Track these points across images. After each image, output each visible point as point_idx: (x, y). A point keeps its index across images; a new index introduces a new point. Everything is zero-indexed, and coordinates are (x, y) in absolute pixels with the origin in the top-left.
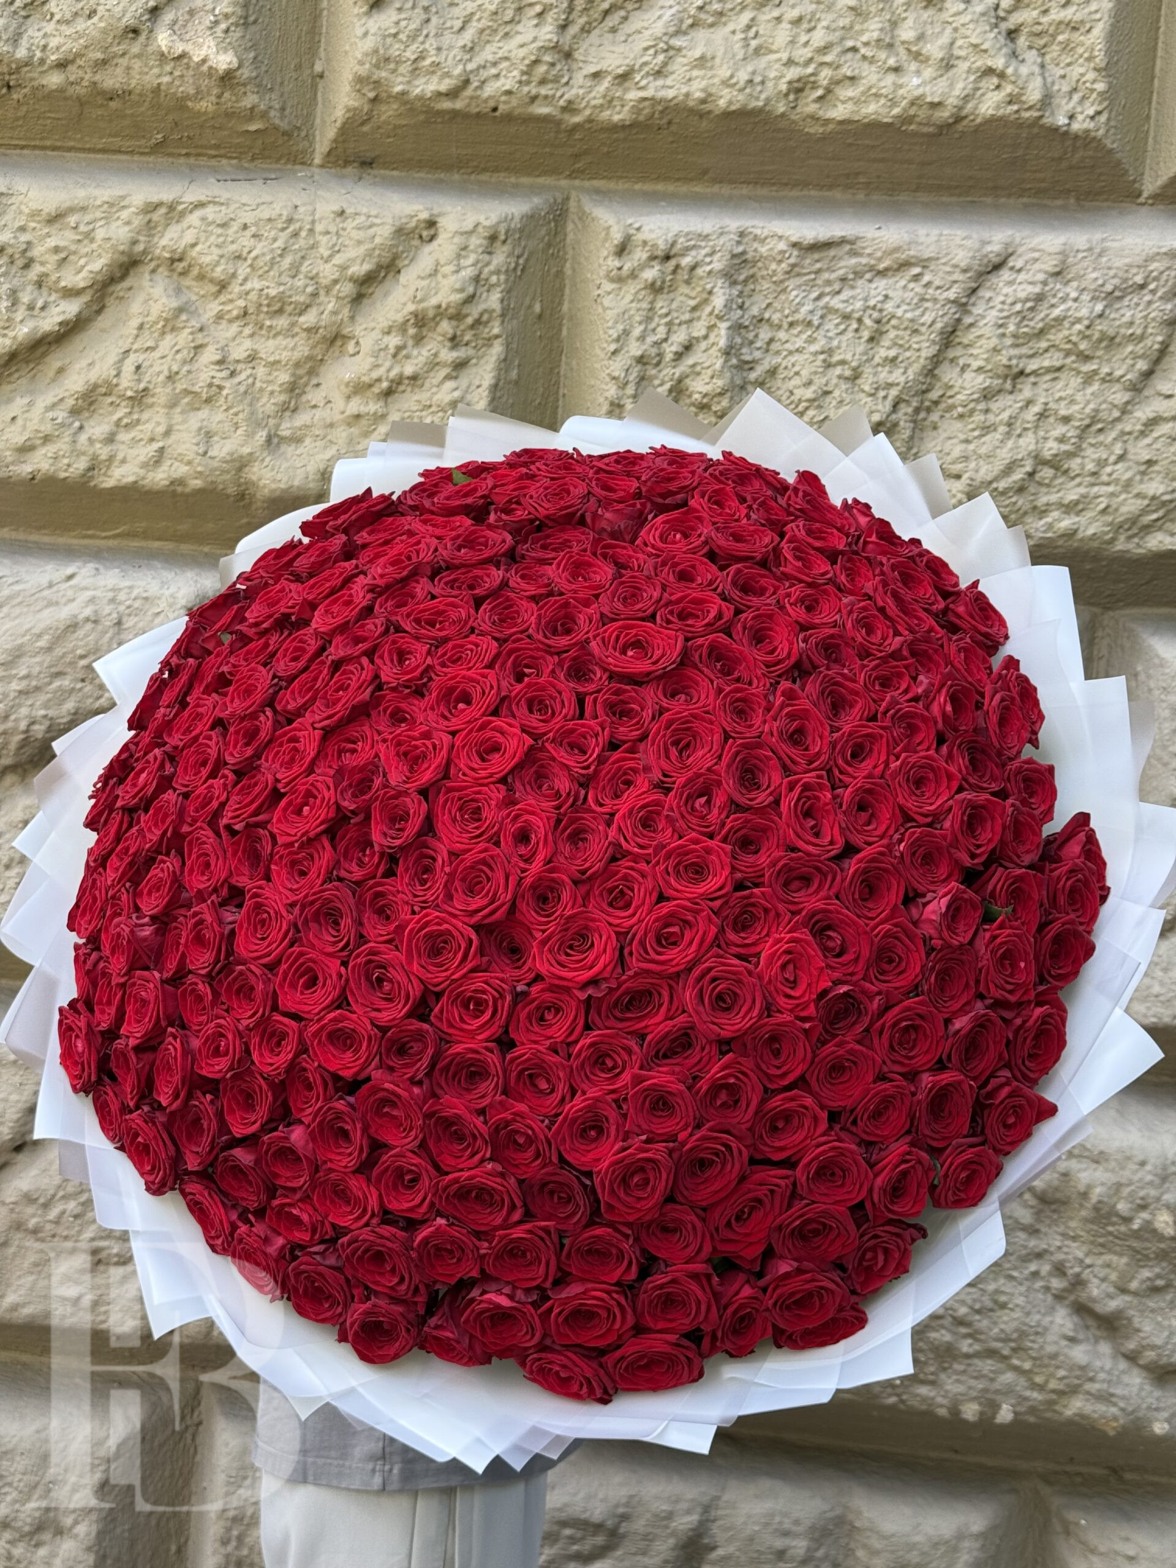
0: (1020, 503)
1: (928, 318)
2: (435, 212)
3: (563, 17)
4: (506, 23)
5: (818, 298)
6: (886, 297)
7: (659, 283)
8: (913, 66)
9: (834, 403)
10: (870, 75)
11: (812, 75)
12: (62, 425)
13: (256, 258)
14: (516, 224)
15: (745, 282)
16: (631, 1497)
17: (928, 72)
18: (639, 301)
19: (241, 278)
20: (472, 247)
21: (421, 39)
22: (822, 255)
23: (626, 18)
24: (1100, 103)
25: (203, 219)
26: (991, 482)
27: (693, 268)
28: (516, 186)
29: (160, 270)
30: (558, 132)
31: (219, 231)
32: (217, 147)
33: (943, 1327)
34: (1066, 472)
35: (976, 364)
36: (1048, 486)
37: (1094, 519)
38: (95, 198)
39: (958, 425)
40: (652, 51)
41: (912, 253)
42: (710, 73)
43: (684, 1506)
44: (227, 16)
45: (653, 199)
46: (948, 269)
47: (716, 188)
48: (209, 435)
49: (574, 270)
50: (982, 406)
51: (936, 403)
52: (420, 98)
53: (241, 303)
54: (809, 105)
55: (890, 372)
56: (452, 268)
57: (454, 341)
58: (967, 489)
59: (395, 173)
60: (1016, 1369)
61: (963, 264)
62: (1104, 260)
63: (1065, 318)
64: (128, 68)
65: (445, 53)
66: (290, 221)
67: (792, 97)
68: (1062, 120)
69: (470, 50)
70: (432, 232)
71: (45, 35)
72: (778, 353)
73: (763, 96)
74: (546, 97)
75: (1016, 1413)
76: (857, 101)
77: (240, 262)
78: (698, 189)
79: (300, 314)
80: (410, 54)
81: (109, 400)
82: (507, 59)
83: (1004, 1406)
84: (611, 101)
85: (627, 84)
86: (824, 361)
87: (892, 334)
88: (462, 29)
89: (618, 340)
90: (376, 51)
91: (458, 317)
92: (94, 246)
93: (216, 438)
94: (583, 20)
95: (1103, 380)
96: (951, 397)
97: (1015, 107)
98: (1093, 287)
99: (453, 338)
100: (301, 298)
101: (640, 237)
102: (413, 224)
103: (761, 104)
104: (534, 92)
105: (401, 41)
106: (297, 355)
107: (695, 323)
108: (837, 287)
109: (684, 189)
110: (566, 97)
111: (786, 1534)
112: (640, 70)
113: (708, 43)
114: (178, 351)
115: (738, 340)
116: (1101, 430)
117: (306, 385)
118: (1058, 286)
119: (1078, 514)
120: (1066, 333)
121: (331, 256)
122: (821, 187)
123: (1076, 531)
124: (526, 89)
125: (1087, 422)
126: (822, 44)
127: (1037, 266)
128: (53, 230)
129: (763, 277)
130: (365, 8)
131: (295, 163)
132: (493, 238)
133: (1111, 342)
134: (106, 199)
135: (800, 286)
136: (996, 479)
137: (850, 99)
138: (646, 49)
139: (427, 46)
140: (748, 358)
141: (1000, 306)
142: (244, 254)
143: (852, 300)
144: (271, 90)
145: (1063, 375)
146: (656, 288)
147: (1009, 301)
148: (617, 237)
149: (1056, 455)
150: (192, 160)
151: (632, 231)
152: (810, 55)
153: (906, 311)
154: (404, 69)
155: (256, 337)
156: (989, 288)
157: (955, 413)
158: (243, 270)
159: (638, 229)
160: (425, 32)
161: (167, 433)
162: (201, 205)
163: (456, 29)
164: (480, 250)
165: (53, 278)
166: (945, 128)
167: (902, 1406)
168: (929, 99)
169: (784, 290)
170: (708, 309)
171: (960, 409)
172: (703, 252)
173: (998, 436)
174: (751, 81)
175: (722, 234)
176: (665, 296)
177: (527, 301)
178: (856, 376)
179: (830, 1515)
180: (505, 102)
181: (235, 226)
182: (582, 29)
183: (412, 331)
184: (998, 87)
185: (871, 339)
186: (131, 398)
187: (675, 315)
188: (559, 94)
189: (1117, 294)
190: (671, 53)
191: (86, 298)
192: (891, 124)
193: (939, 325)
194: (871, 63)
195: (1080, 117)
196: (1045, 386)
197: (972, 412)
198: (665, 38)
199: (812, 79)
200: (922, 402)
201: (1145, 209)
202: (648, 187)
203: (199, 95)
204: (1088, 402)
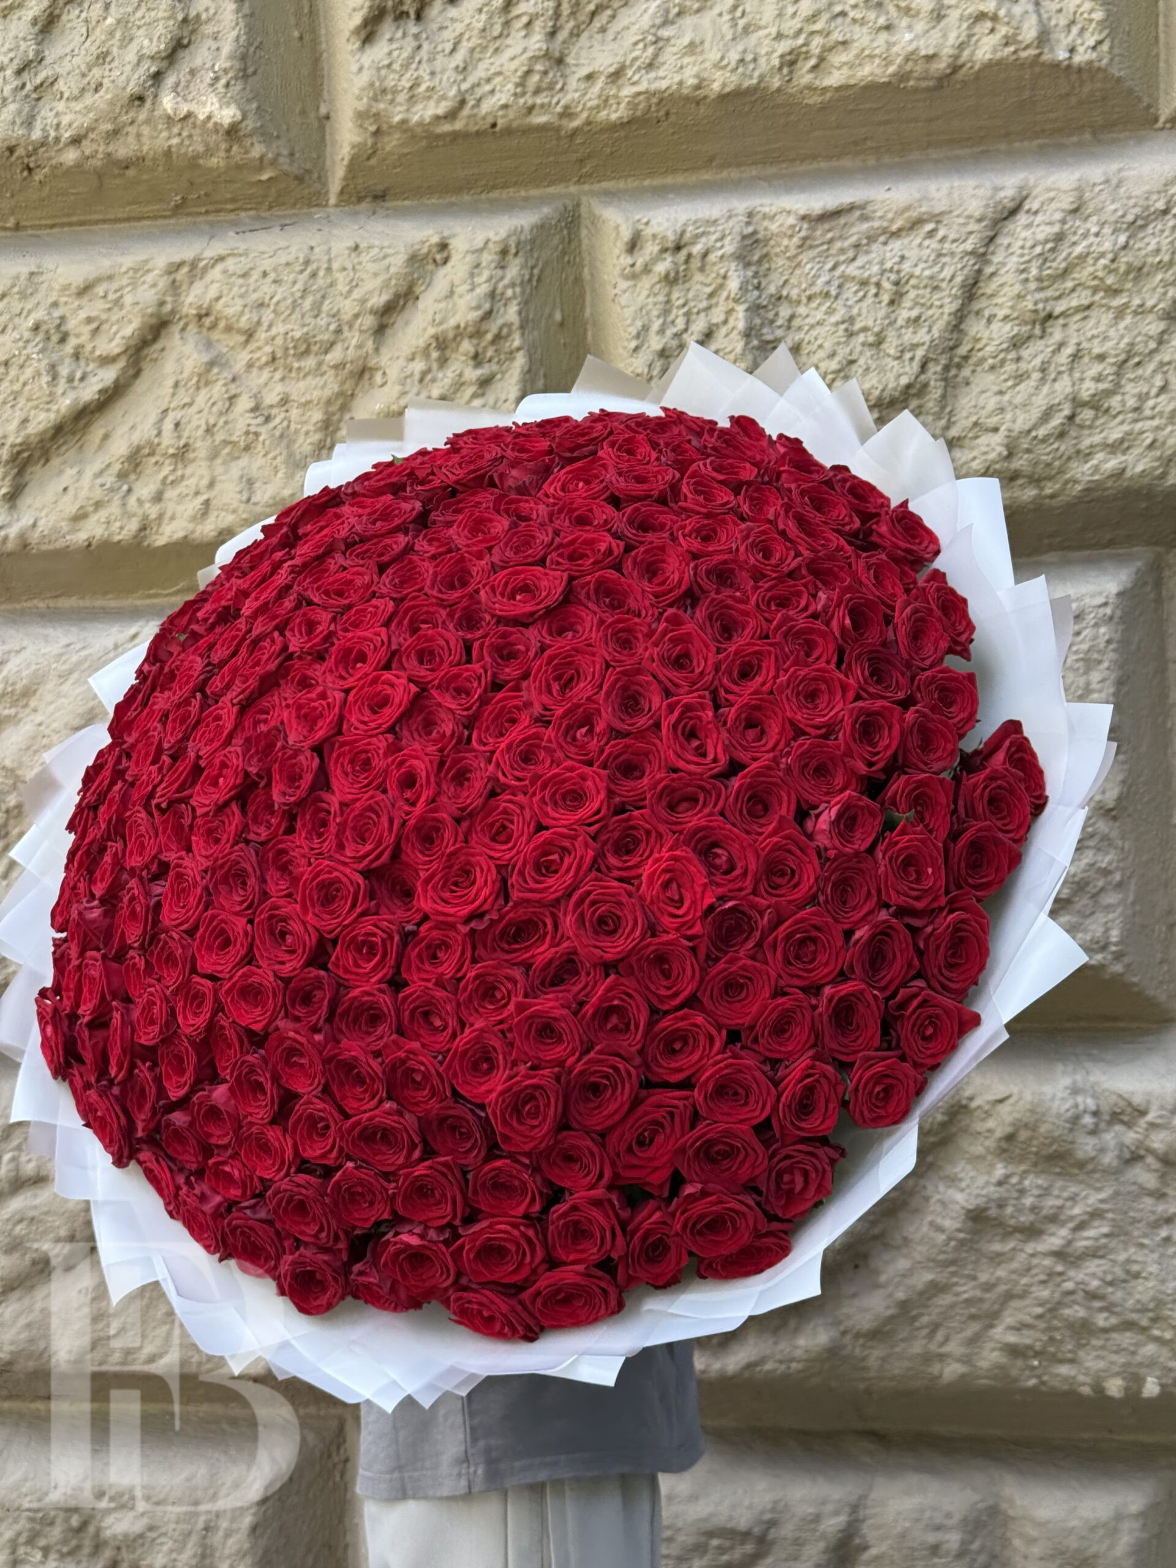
0: (1063, 448)
1: (947, 273)
2: (446, 233)
3: (550, 24)
4: (495, 38)
5: (834, 268)
6: (903, 257)
7: (672, 274)
8: (905, 22)
9: (860, 371)
10: (862, 37)
11: (804, 45)
12: (112, 490)
13: (278, 303)
14: (526, 236)
15: (760, 262)
16: (776, 1502)
17: (920, 26)
18: (655, 295)
19: (265, 325)
20: (484, 264)
21: (414, 66)
22: (833, 223)
23: (613, 17)
24: (1101, 32)
25: (225, 272)
26: (1029, 431)
27: (705, 254)
28: (526, 199)
29: (190, 327)
30: (559, 139)
31: (241, 281)
32: (233, 200)
33: (1075, 1302)
34: (1107, 410)
35: (1001, 313)
36: (1090, 427)
37: (1142, 456)
38: (121, 266)
39: (991, 377)
40: (641, 45)
41: (923, 209)
42: (700, 59)
43: (829, 1508)
44: (226, 71)
45: (661, 193)
46: (961, 220)
47: (724, 174)
48: (250, 482)
49: (592, 275)
50: (1012, 355)
51: (966, 358)
52: (420, 124)
53: (268, 349)
54: (804, 76)
55: (915, 333)
56: (467, 287)
57: (477, 359)
58: (1006, 441)
59: (407, 203)
60: (1158, 1340)
61: (977, 214)
62: (1122, 190)
63: (1088, 254)
64: (139, 135)
65: (438, 77)
66: (307, 262)
67: (785, 71)
68: (1062, 55)
69: (463, 70)
70: (445, 254)
71: (57, 114)
72: (800, 328)
73: (756, 74)
74: (542, 106)
75: (1162, 1386)
76: (851, 66)
77: (263, 310)
78: (706, 176)
79: (326, 352)
80: (405, 83)
81: (153, 460)
82: (500, 73)
83: (1149, 1379)
84: (606, 101)
85: (620, 82)
86: (846, 330)
87: (912, 294)
88: (454, 50)
89: (638, 336)
90: (372, 85)
91: (477, 334)
92: (124, 312)
93: (257, 485)
94: (572, 24)
95: (1135, 313)
96: (980, 350)
97: (1012, 49)
98: (1113, 218)
99: (476, 356)
100: (326, 337)
101: (648, 232)
102: (425, 250)
103: (755, 81)
104: (530, 102)
105: (394, 71)
106: (328, 393)
107: (714, 310)
108: (851, 254)
109: (692, 178)
110: (562, 103)
111: (938, 1528)
112: (631, 65)
113: (695, 28)
114: (214, 404)
115: (758, 321)
116: (1138, 364)
117: (340, 420)
118: (1078, 223)
119: (1125, 452)
120: (1091, 269)
121: (350, 292)
122: (829, 158)
123: (1124, 470)
124: (522, 101)
125: (1123, 357)
126: (810, 13)
127: (1054, 205)
128: (84, 300)
129: (777, 255)
130: (358, 44)
131: (310, 206)
132: (504, 252)
133: (1138, 272)
134: (131, 265)
135: (814, 258)
136: (1035, 427)
137: (845, 64)
138: (636, 44)
139: (421, 72)
140: (769, 337)
141: (1019, 251)
142: (267, 300)
143: (869, 263)
144: (278, 137)
145: (1094, 313)
146: (671, 280)
147: (1028, 244)
148: (626, 234)
149: (1094, 395)
150: (211, 218)
151: (642, 227)
152: (799, 26)
153: (923, 270)
154: (402, 97)
155: (287, 381)
156: (1007, 234)
157: (986, 366)
158: (267, 315)
159: (647, 224)
160: (417, 59)
161: (211, 485)
162: (221, 259)
163: (447, 51)
164: (493, 265)
165: (89, 348)
166: (944, 81)
167: (1043, 1388)
168: (923, 53)
169: (798, 265)
170: (724, 294)
171: (990, 361)
172: (713, 238)
173: (1032, 383)
174: (742, 60)
175: (730, 217)
176: (680, 287)
177: (547, 311)
178: (878, 343)
179: (981, 1506)
180: (503, 117)
181: (256, 275)
182: (571, 34)
183: (435, 355)
184: (992, 30)
185: (892, 302)
186: (173, 455)
187: (692, 304)
188: (555, 100)
189: (1140, 222)
190: (661, 44)
191: (121, 363)
192: (890, 83)
193: (959, 279)
194: (862, 24)
195: (1081, 49)
196: (1075, 327)
197: (1003, 362)
198: (653, 31)
199: (804, 49)
200: (951, 359)
201: (1163, 134)
202: (657, 181)
203: (209, 152)
204: (1122, 337)
